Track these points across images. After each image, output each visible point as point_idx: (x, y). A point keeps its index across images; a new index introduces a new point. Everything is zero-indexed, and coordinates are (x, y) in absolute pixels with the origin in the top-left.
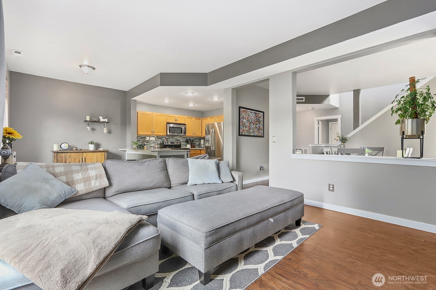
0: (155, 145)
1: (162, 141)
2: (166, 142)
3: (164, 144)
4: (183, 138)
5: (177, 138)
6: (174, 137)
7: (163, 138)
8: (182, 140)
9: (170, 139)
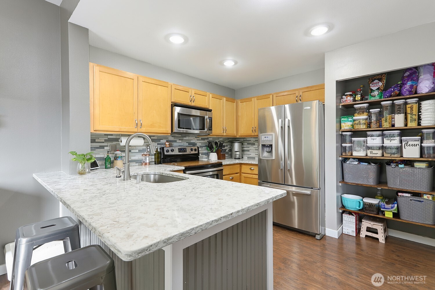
0: (143, 158)
1: (159, 146)
2: (170, 149)
3: (166, 153)
4: (203, 139)
5: (190, 139)
6: (184, 138)
7: (162, 139)
8: (200, 143)
9: (176, 141)
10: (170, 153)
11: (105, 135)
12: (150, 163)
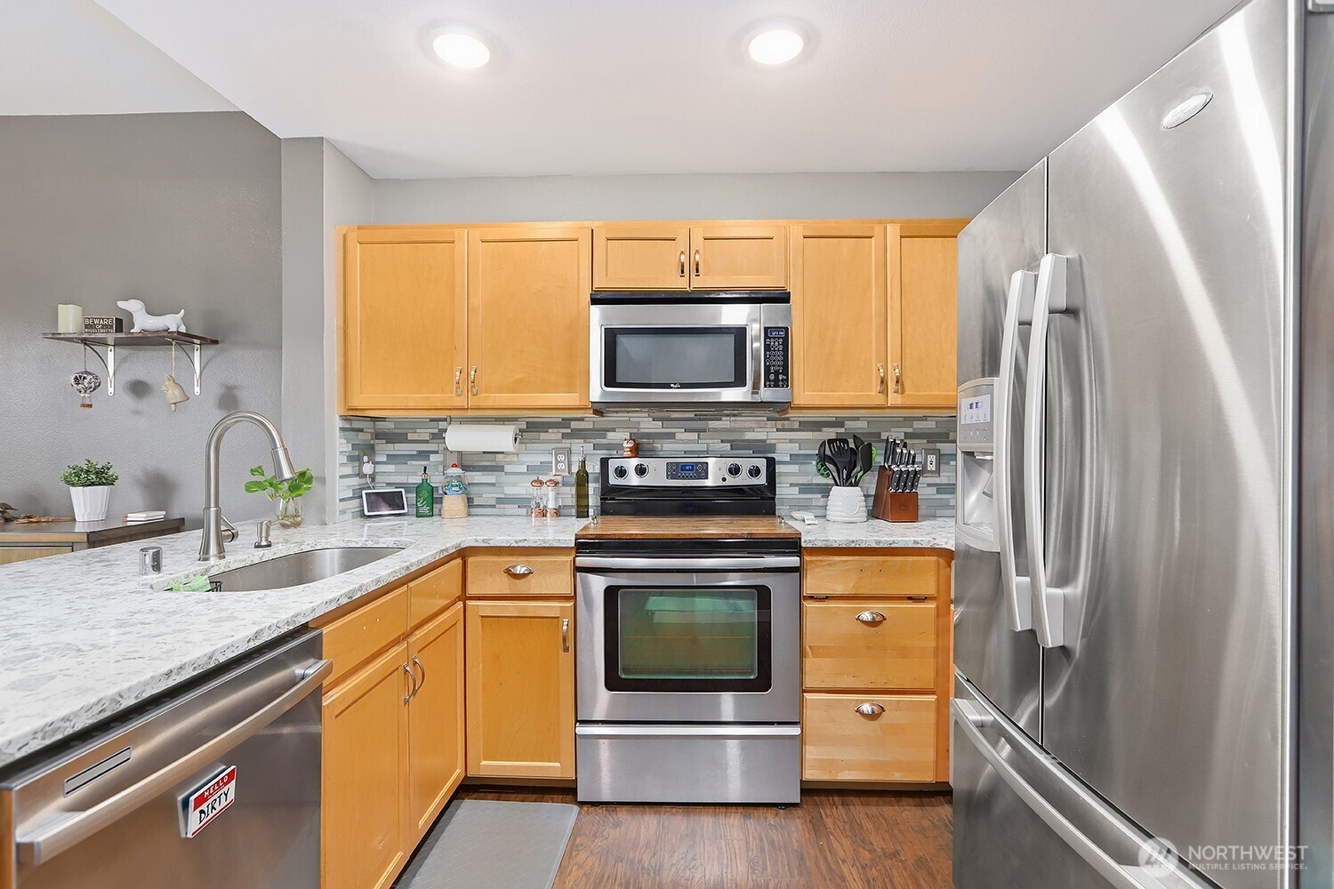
0: (537, 492)
1: (599, 455)
2: (633, 464)
3: (612, 480)
5: (738, 425)
6: (712, 424)
7: (613, 430)
8: (791, 441)
9: (672, 436)
10: (633, 480)
11: (432, 420)
12: (558, 513)
